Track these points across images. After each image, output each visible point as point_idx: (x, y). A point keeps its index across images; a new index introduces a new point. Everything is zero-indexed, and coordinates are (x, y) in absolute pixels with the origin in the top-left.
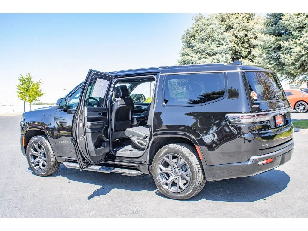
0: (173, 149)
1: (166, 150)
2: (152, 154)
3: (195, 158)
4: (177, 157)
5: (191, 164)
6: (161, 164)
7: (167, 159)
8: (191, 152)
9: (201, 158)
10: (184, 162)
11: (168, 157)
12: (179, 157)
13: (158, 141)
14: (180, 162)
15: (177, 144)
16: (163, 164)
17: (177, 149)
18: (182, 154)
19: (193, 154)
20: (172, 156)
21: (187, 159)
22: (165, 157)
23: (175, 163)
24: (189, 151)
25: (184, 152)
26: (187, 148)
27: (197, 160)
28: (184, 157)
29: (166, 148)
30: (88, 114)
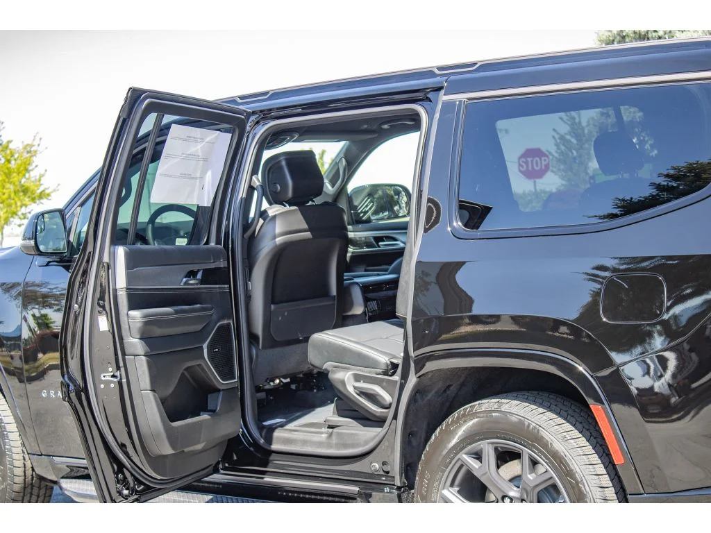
0: (496, 421)
1: (471, 423)
2: (415, 443)
3: (595, 458)
4: (515, 456)
5: (577, 483)
6: (452, 485)
7: (474, 464)
8: (576, 433)
9: (618, 459)
10: (547, 476)
11: (478, 456)
12: (526, 452)
13: (440, 385)
14: (531, 477)
15: (516, 398)
16: (460, 485)
17: (514, 419)
18: (534, 439)
19: (583, 441)
20: (496, 449)
21: (558, 462)
22: (468, 454)
23: (511, 480)
24: (568, 426)
25: (544, 433)
26: (559, 414)
27: (601, 469)
28: (545, 456)
29: (472, 415)
30: (130, 278)
